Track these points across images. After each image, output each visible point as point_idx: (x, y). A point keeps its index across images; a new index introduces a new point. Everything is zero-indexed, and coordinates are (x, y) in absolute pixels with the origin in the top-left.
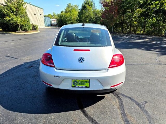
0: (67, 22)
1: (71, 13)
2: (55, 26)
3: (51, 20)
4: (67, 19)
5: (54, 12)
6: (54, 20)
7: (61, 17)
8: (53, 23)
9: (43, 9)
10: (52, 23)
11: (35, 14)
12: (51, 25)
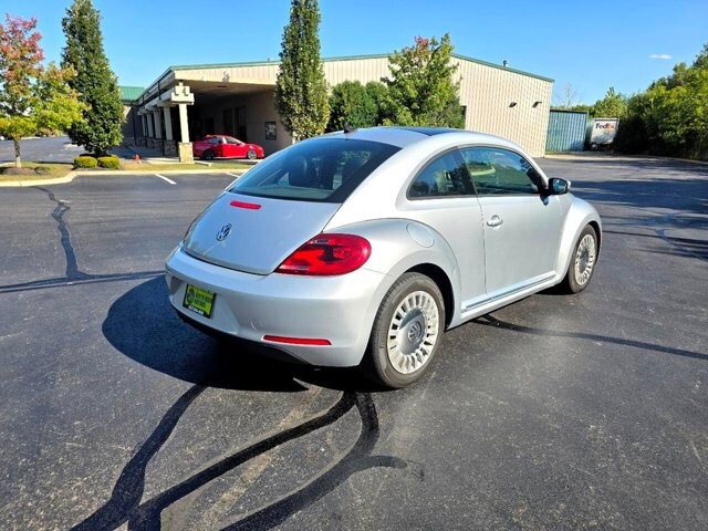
0: (664, 130)
1: (694, 86)
2: (602, 148)
3: (593, 123)
4: (667, 115)
5: (612, 89)
6: (603, 123)
7: (640, 110)
8: (597, 138)
9: (550, 81)
10: (593, 136)
11: (513, 105)
12: (588, 146)
